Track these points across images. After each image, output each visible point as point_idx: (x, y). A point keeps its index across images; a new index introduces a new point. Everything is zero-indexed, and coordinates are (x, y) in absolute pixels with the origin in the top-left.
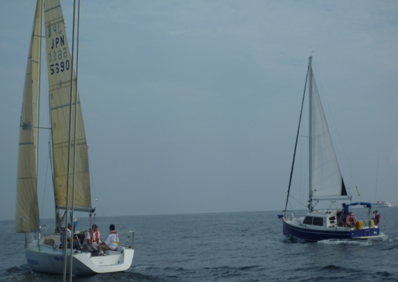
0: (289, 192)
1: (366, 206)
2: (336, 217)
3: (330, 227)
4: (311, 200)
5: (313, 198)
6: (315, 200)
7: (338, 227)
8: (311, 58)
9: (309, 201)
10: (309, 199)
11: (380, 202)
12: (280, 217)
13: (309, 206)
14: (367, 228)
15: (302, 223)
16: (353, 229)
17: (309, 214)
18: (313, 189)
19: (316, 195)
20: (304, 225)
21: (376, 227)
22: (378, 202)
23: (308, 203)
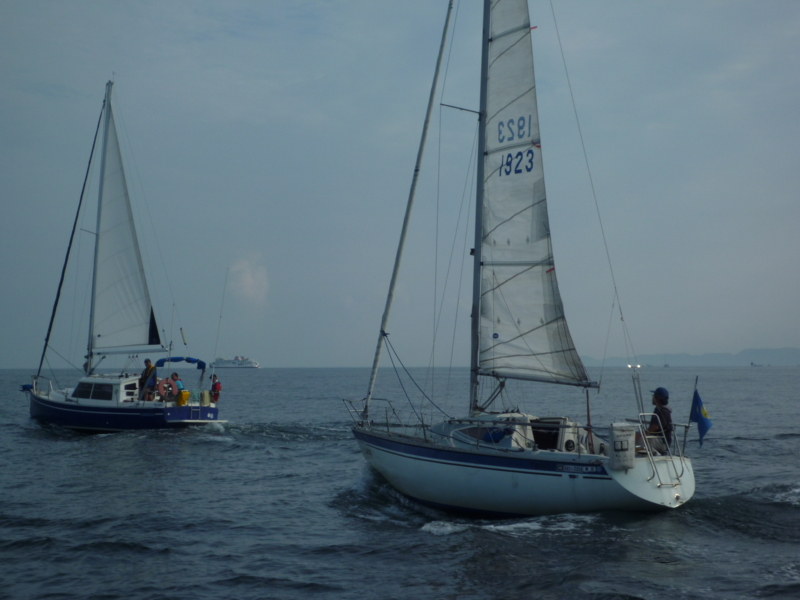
0: (47, 340)
1: (196, 365)
2: (137, 386)
3: (125, 401)
4: (90, 355)
5: (94, 351)
6: (99, 354)
7: (142, 402)
8: (110, 84)
9: (87, 357)
10: (86, 353)
11: (240, 359)
12: (27, 388)
13: (86, 365)
14: (197, 404)
15: (69, 397)
16: (169, 405)
17: (85, 379)
18: (95, 333)
19: (99, 344)
20: (75, 399)
21: (213, 405)
22: (237, 358)
23: (84, 361)
